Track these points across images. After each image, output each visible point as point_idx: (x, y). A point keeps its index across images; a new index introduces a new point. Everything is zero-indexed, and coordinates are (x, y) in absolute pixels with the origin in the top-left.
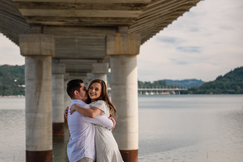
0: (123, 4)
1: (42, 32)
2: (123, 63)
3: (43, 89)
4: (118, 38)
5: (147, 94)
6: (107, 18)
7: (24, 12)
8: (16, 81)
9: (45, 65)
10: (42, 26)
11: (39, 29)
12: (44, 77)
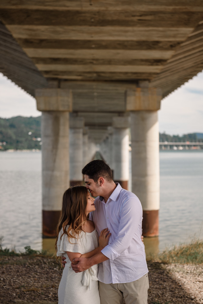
0: (142, 60)
1: (59, 87)
2: (144, 119)
3: (60, 146)
4: (139, 93)
5: (175, 148)
6: (126, 73)
7: (41, 67)
8: (30, 133)
9: (62, 121)
10: (60, 80)
11: (56, 83)
12: (61, 133)
